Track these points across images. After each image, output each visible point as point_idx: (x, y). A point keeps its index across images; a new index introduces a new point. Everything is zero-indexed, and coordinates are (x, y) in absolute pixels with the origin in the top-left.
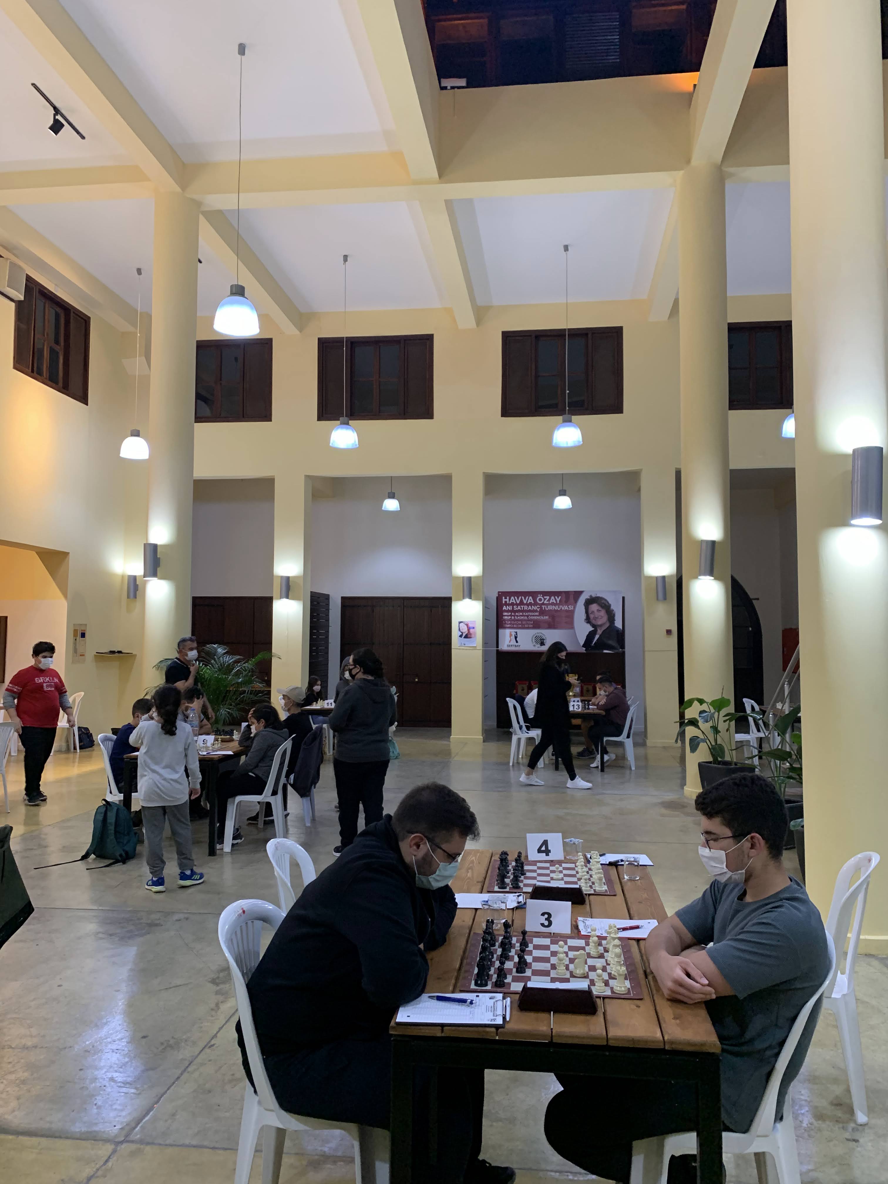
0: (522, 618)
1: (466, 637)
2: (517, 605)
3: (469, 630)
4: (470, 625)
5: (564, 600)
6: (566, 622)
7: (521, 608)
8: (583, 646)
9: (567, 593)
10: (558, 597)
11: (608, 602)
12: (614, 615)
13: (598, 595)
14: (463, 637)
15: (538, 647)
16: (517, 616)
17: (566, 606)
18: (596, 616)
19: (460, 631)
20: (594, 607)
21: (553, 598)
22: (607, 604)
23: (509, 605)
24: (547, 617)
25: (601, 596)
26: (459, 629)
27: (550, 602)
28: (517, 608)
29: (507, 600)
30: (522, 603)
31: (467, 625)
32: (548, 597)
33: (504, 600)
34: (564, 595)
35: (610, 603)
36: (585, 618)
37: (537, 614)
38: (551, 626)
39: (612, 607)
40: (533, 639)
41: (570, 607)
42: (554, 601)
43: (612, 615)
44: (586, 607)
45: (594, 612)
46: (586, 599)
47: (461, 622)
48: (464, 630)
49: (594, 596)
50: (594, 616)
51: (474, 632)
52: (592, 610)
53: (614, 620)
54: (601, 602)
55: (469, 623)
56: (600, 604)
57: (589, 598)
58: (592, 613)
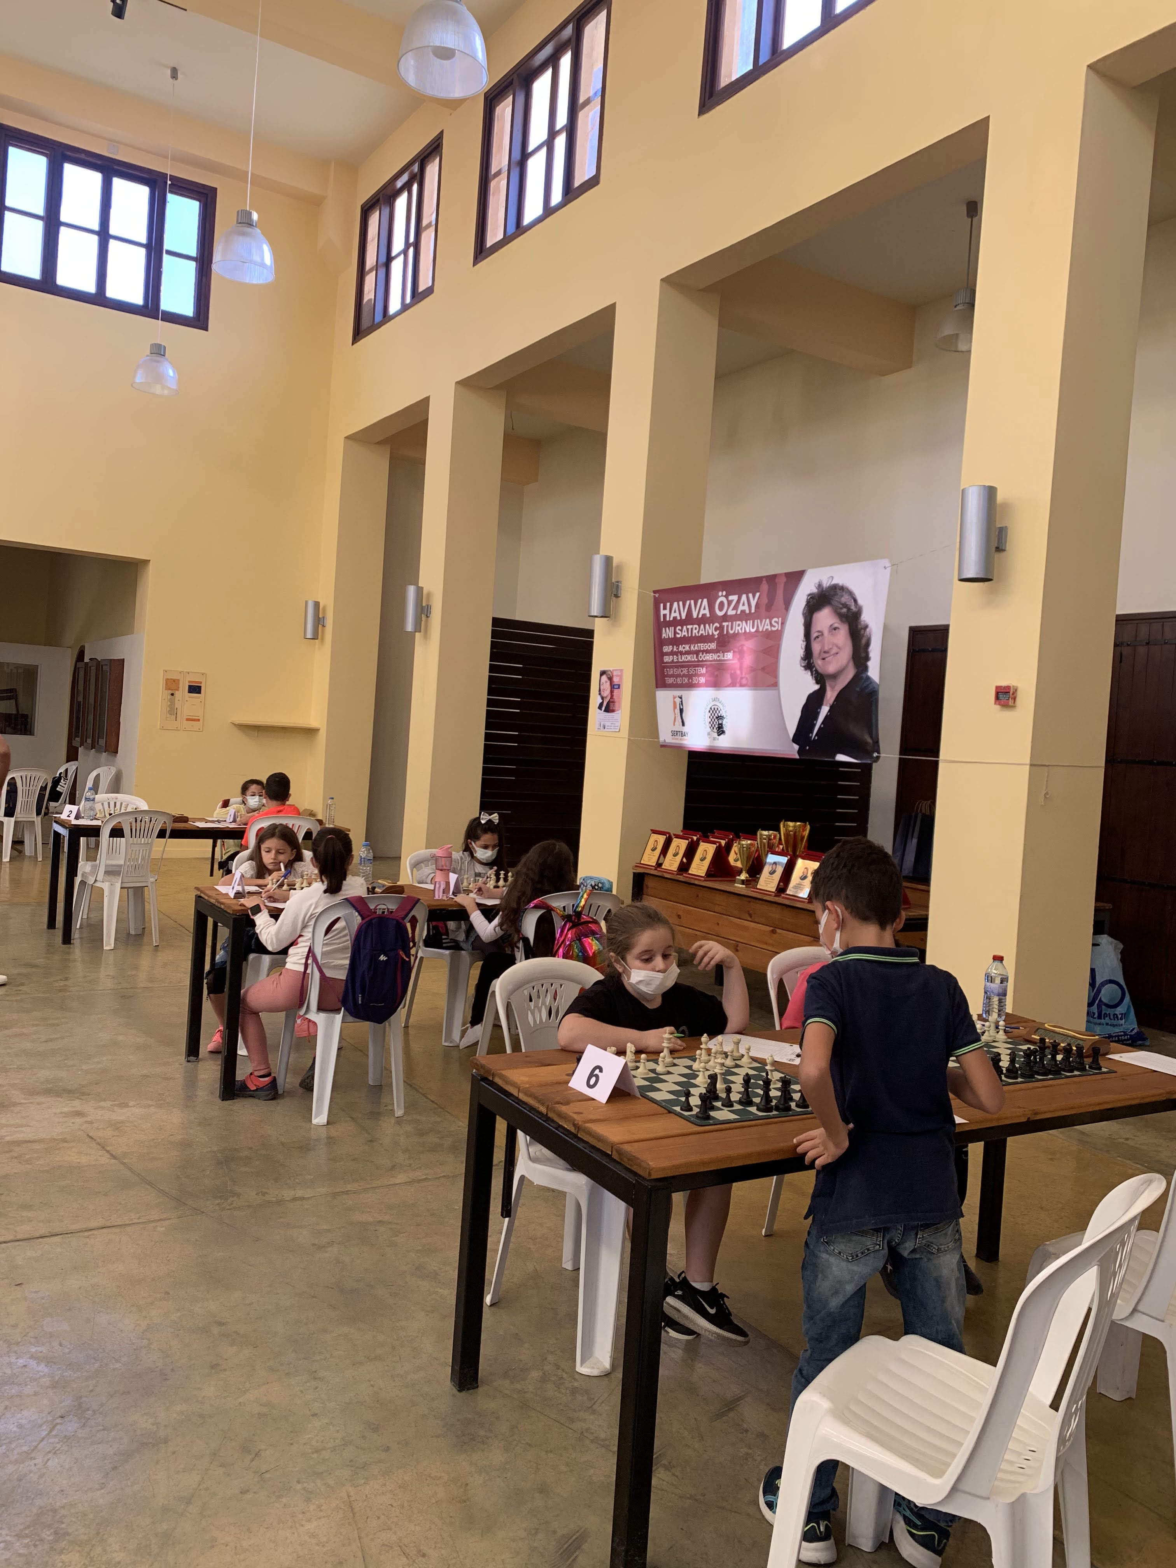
0: (689, 658)
1: (608, 710)
2: (682, 623)
3: (612, 692)
4: (615, 679)
5: (765, 601)
6: (763, 669)
7: (688, 629)
8: (795, 740)
9: (771, 579)
10: (754, 597)
11: (855, 601)
12: (868, 644)
13: (833, 583)
14: (603, 708)
15: (715, 740)
16: (682, 653)
17: (768, 621)
18: (826, 649)
19: (600, 694)
20: (825, 618)
21: (744, 597)
22: (853, 608)
24: (730, 655)
25: (841, 584)
26: (600, 690)
27: (739, 612)
28: (681, 630)
29: (667, 612)
30: (688, 618)
31: (610, 679)
32: (734, 598)
33: (662, 612)
34: (765, 586)
35: (860, 602)
36: (801, 652)
37: (713, 646)
38: (738, 679)
39: (865, 617)
40: (706, 716)
41: (775, 622)
42: (746, 608)
43: (864, 641)
44: (809, 619)
45: (822, 634)
46: (809, 595)
47: (603, 673)
48: (606, 693)
49: (826, 584)
50: (823, 647)
51: (620, 697)
52: (819, 629)
53: (867, 658)
54: (840, 603)
55: (615, 673)
56: (839, 610)
57: (815, 590)
58: (817, 637)
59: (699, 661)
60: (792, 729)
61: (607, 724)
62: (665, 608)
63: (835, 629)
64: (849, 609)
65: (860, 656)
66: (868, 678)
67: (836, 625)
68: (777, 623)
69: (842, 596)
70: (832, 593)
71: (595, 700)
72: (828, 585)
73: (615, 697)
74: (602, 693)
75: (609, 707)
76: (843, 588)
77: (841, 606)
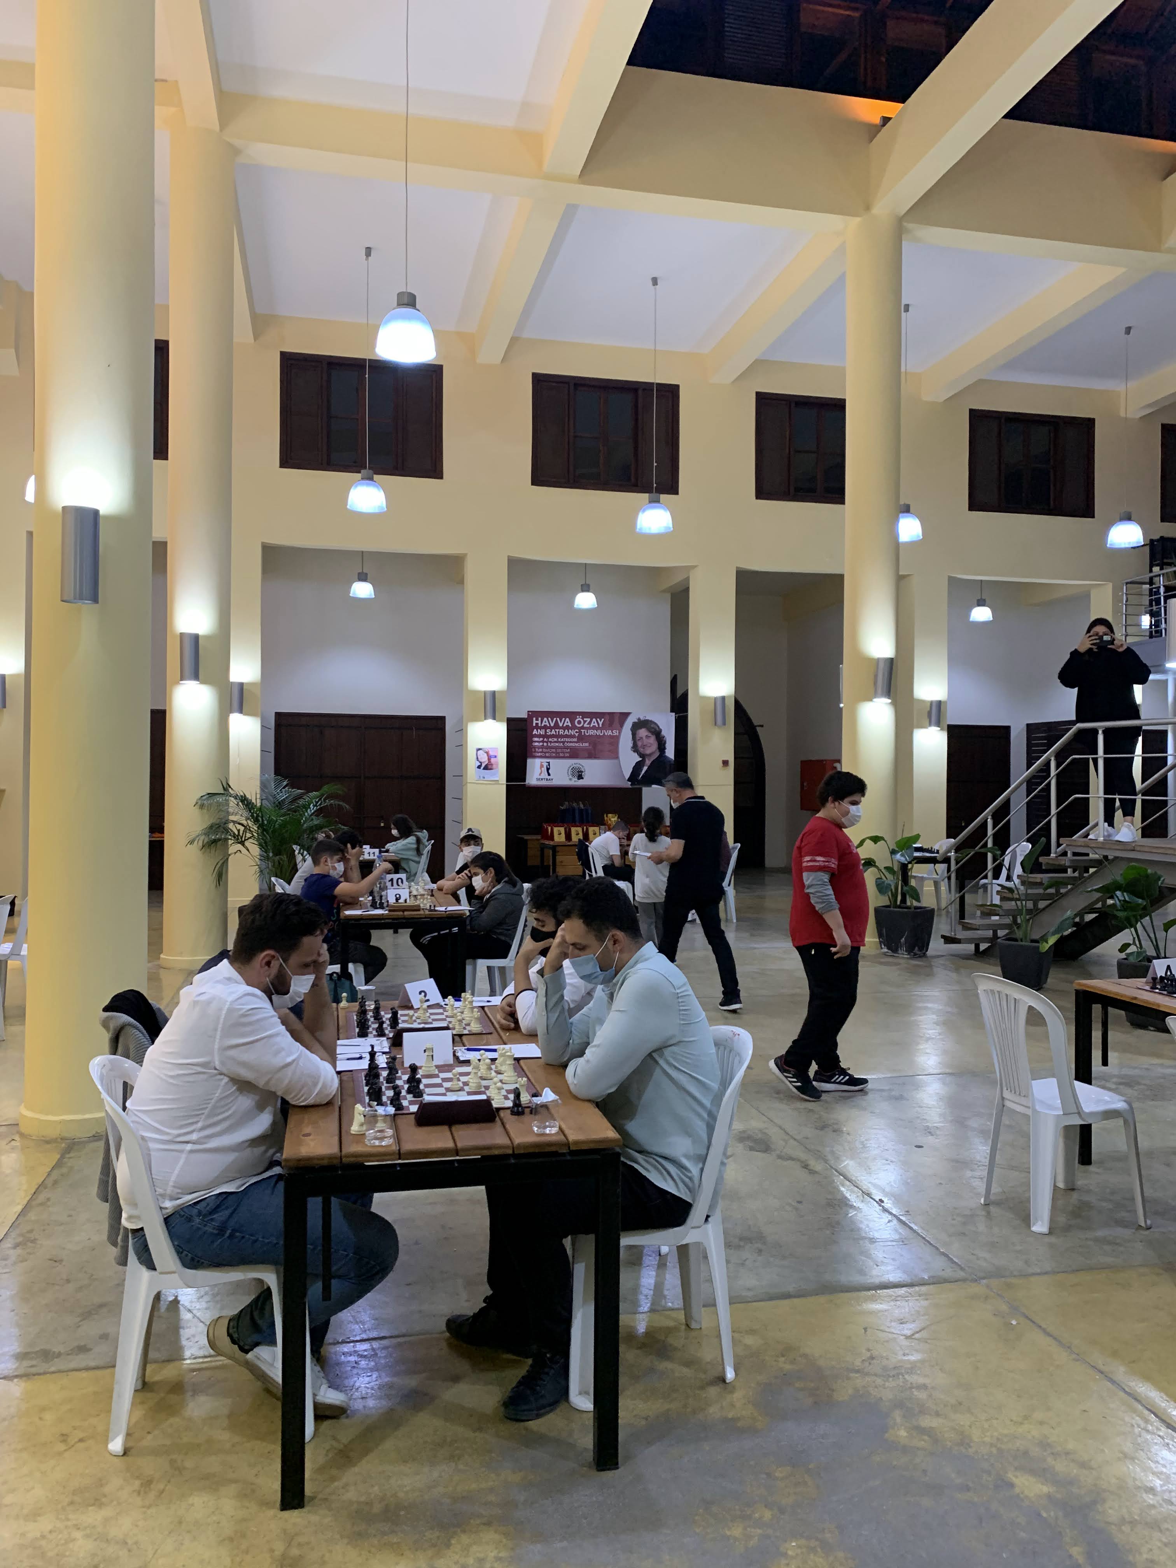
0: (557, 744)
1: (486, 768)
2: (551, 728)
3: (489, 760)
4: (491, 753)
5: (607, 722)
6: (609, 751)
7: (556, 732)
8: (629, 780)
9: (611, 715)
10: (601, 720)
11: (658, 727)
12: (665, 743)
13: (646, 719)
14: (482, 768)
15: (575, 781)
16: (551, 742)
17: (610, 731)
18: (644, 744)
19: (477, 761)
20: (643, 733)
21: (594, 720)
23: (541, 728)
24: (587, 744)
25: (650, 719)
26: (477, 758)
27: (591, 726)
28: (551, 732)
29: (539, 722)
30: (556, 726)
31: (487, 753)
32: (589, 720)
33: (535, 722)
34: (607, 717)
35: (661, 727)
36: (632, 745)
37: (575, 740)
38: (592, 755)
40: (569, 771)
41: (614, 732)
42: (596, 724)
43: (663, 742)
44: (634, 732)
45: (642, 738)
46: (633, 723)
47: (478, 749)
48: (485, 760)
49: (642, 718)
51: (496, 762)
52: (640, 736)
55: (489, 750)
56: (650, 730)
57: (637, 721)
58: (639, 739)
59: (565, 746)
60: (627, 776)
62: (537, 720)
63: (649, 737)
64: (656, 731)
65: (663, 748)
66: (666, 756)
67: (649, 735)
68: (616, 732)
69: (651, 724)
70: (646, 722)
71: (472, 763)
73: (493, 762)
74: (479, 760)
75: (489, 767)
77: (651, 728)
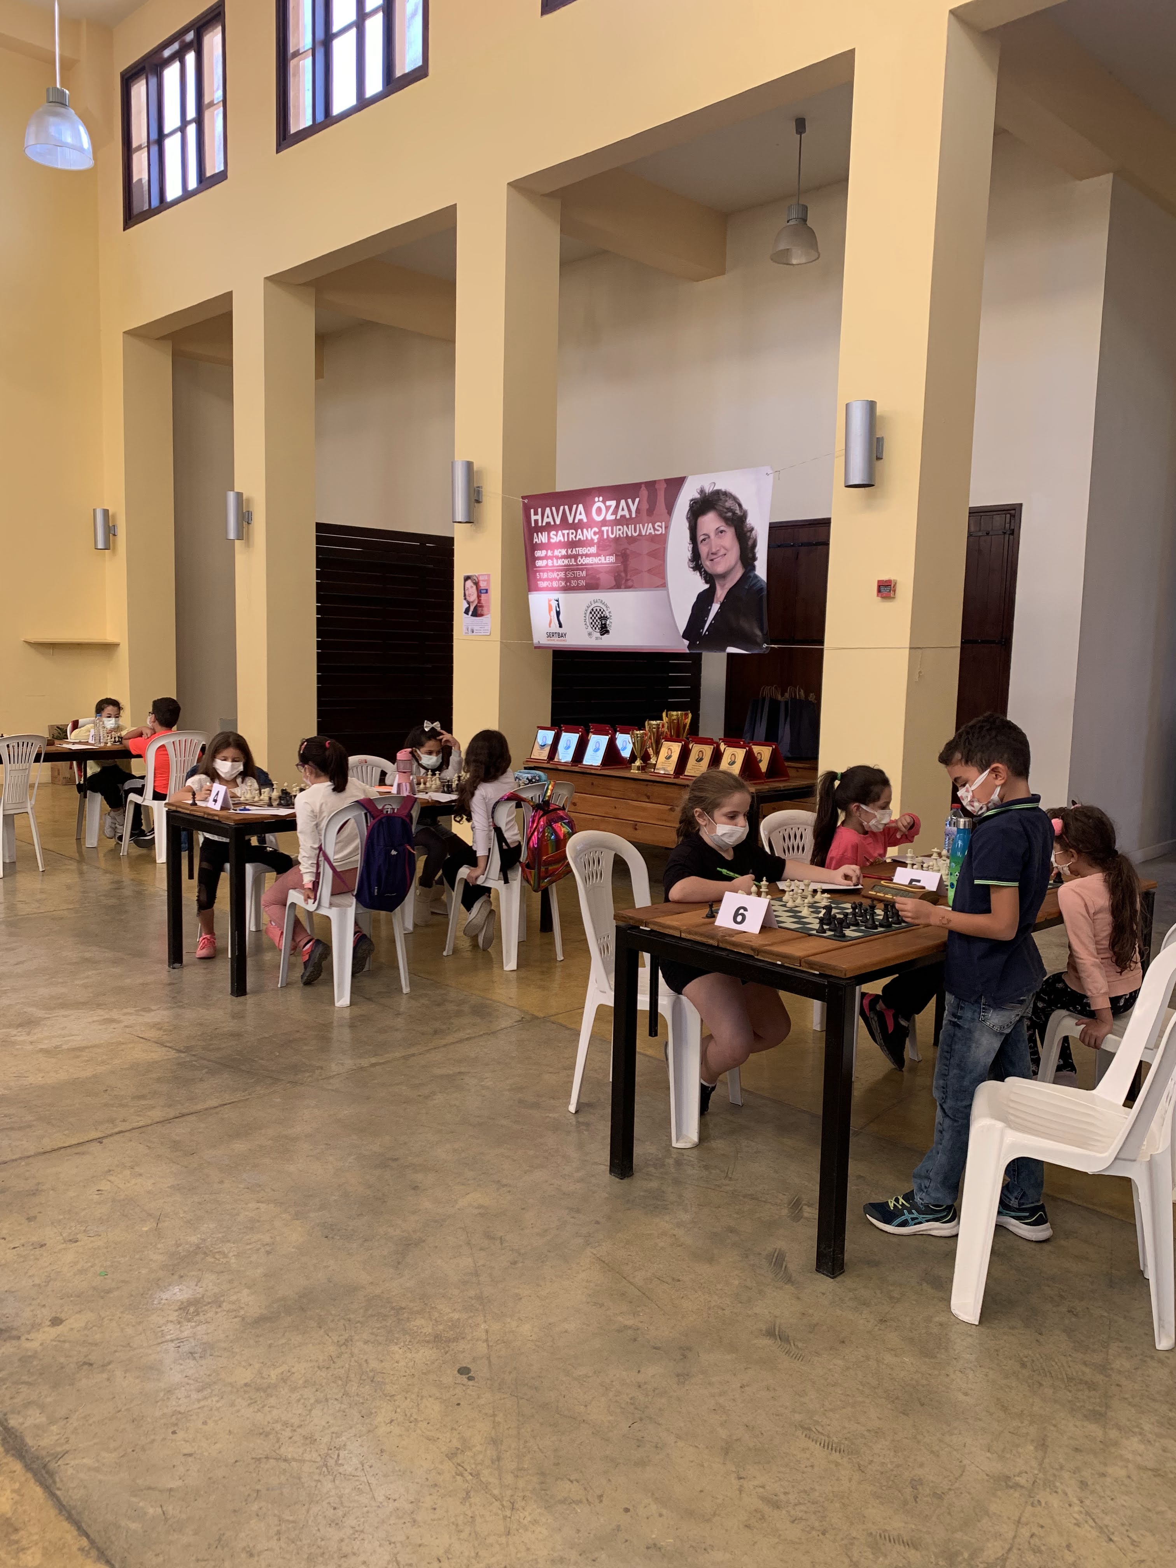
0: (566, 562)
1: (476, 614)
3: (479, 597)
4: (482, 584)
5: (645, 506)
6: (649, 571)
7: (563, 535)
8: (685, 635)
9: (651, 485)
10: (633, 503)
11: (740, 505)
12: (754, 545)
13: (715, 489)
14: (470, 613)
15: (597, 638)
16: (557, 557)
17: (650, 525)
18: (714, 550)
19: (465, 599)
20: (710, 522)
21: (623, 502)
22: (738, 512)
24: (612, 559)
25: (723, 490)
26: (465, 595)
27: (618, 517)
28: (556, 535)
29: (539, 517)
30: (564, 523)
31: (476, 584)
32: (613, 503)
33: (533, 518)
34: (644, 492)
35: (745, 506)
36: (688, 554)
37: (593, 550)
38: (622, 581)
39: (751, 520)
40: (587, 617)
41: (658, 526)
42: (626, 513)
43: (750, 543)
44: (693, 523)
45: (709, 537)
46: (691, 500)
47: (467, 578)
48: (473, 597)
49: (708, 489)
50: (710, 548)
51: (488, 601)
52: (705, 533)
53: (754, 558)
54: (724, 507)
55: (481, 578)
56: (724, 515)
57: (698, 496)
58: (704, 540)
59: (578, 565)
60: (682, 626)
61: (475, 628)
62: (536, 513)
63: (721, 532)
64: (734, 513)
65: (747, 557)
66: (756, 577)
67: (722, 528)
68: (661, 527)
69: (726, 501)
70: (716, 498)
71: (459, 605)
72: (711, 490)
73: (482, 601)
74: (468, 598)
75: (477, 612)
76: (725, 494)
77: (725, 510)
